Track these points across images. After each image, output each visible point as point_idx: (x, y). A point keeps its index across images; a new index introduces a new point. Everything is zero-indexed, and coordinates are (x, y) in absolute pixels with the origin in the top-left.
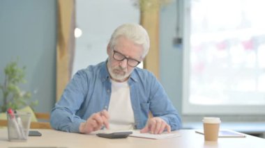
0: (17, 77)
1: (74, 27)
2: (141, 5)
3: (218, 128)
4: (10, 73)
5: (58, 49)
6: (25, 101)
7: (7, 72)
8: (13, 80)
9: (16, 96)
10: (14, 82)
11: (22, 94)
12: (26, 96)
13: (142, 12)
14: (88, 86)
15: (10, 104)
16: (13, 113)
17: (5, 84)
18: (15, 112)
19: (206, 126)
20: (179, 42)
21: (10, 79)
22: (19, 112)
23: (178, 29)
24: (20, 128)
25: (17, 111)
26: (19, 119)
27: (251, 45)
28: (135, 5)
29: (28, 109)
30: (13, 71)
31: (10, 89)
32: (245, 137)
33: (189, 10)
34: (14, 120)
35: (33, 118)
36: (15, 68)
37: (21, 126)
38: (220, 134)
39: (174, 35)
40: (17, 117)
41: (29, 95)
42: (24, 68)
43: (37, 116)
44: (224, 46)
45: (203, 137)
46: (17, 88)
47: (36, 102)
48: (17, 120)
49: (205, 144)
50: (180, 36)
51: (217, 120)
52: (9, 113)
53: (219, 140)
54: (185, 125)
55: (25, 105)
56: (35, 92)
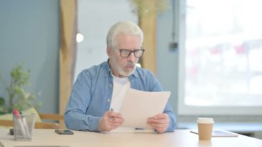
0: (22, 80)
1: (76, 32)
2: (138, 11)
3: (212, 128)
4: (16, 76)
5: (61, 53)
6: (30, 103)
7: (12, 75)
8: (18, 82)
9: (22, 97)
10: (19, 85)
11: (27, 96)
12: (30, 98)
13: (140, 18)
14: (92, 83)
15: (16, 105)
16: (18, 114)
17: (11, 86)
18: (21, 113)
19: (201, 126)
20: (174, 46)
21: (16, 81)
22: (24, 113)
23: (174, 34)
24: (25, 128)
25: (22, 112)
26: (24, 119)
27: (243, 49)
28: (134, 11)
29: (33, 110)
30: (18, 74)
31: (15, 91)
32: (237, 136)
33: (184, 16)
34: (20, 120)
35: (37, 119)
36: (20, 71)
37: (26, 126)
38: (213, 134)
39: (170, 40)
40: (22, 117)
41: (34, 96)
42: (29, 71)
43: (41, 117)
44: (217, 50)
45: (197, 136)
46: (22, 90)
47: (40, 103)
48: (22, 121)
49: (199, 143)
50: (176, 41)
51: (211, 121)
52: (15, 113)
53: (213, 139)
54: (180, 125)
55: (30, 106)
56: (40, 94)
